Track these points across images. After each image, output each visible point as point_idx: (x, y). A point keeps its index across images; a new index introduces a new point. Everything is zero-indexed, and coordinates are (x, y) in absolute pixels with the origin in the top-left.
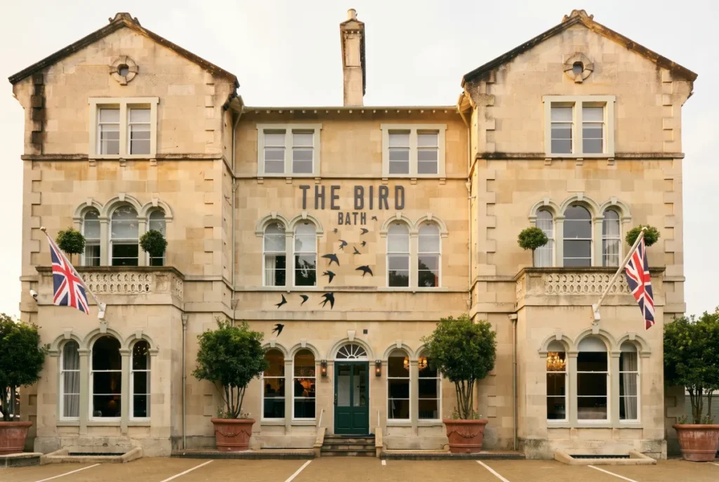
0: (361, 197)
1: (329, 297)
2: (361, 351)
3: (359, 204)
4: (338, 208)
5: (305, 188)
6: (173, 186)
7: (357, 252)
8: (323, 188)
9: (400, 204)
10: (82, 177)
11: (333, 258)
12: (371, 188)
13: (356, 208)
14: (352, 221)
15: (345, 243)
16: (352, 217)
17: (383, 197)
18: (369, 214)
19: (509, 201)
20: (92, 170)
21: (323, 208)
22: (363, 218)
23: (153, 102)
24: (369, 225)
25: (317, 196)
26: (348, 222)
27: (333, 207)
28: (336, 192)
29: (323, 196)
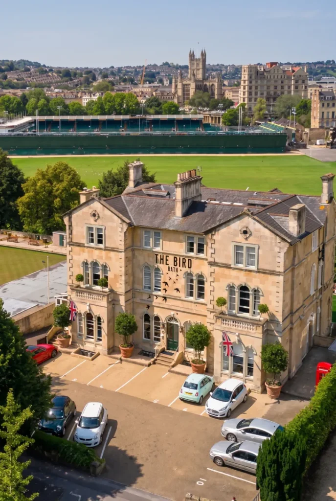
0: (176, 261)
1: (165, 298)
2: (176, 320)
3: (175, 264)
4: (168, 265)
5: (157, 255)
6: (110, 258)
7: (175, 283)
8: (163, 256)
9: (190, 266)
10: (84, 251)
11: (166, 283)
12: (180, 258)
13: (175, 265)
14: (173, 270)
15: (170, 279)
16: (173, 269)
17: (184, 263)
18: (179, 269)
19: (219, 281)
20: (86, 250)
21: (163, 264)
22: (177, 270)
23: (103, 228)
24: (179, 273)
25: (161, 259)
26: (172, 270)
27: (166, 264)
28: (168, 258)
29: (163, 259)
